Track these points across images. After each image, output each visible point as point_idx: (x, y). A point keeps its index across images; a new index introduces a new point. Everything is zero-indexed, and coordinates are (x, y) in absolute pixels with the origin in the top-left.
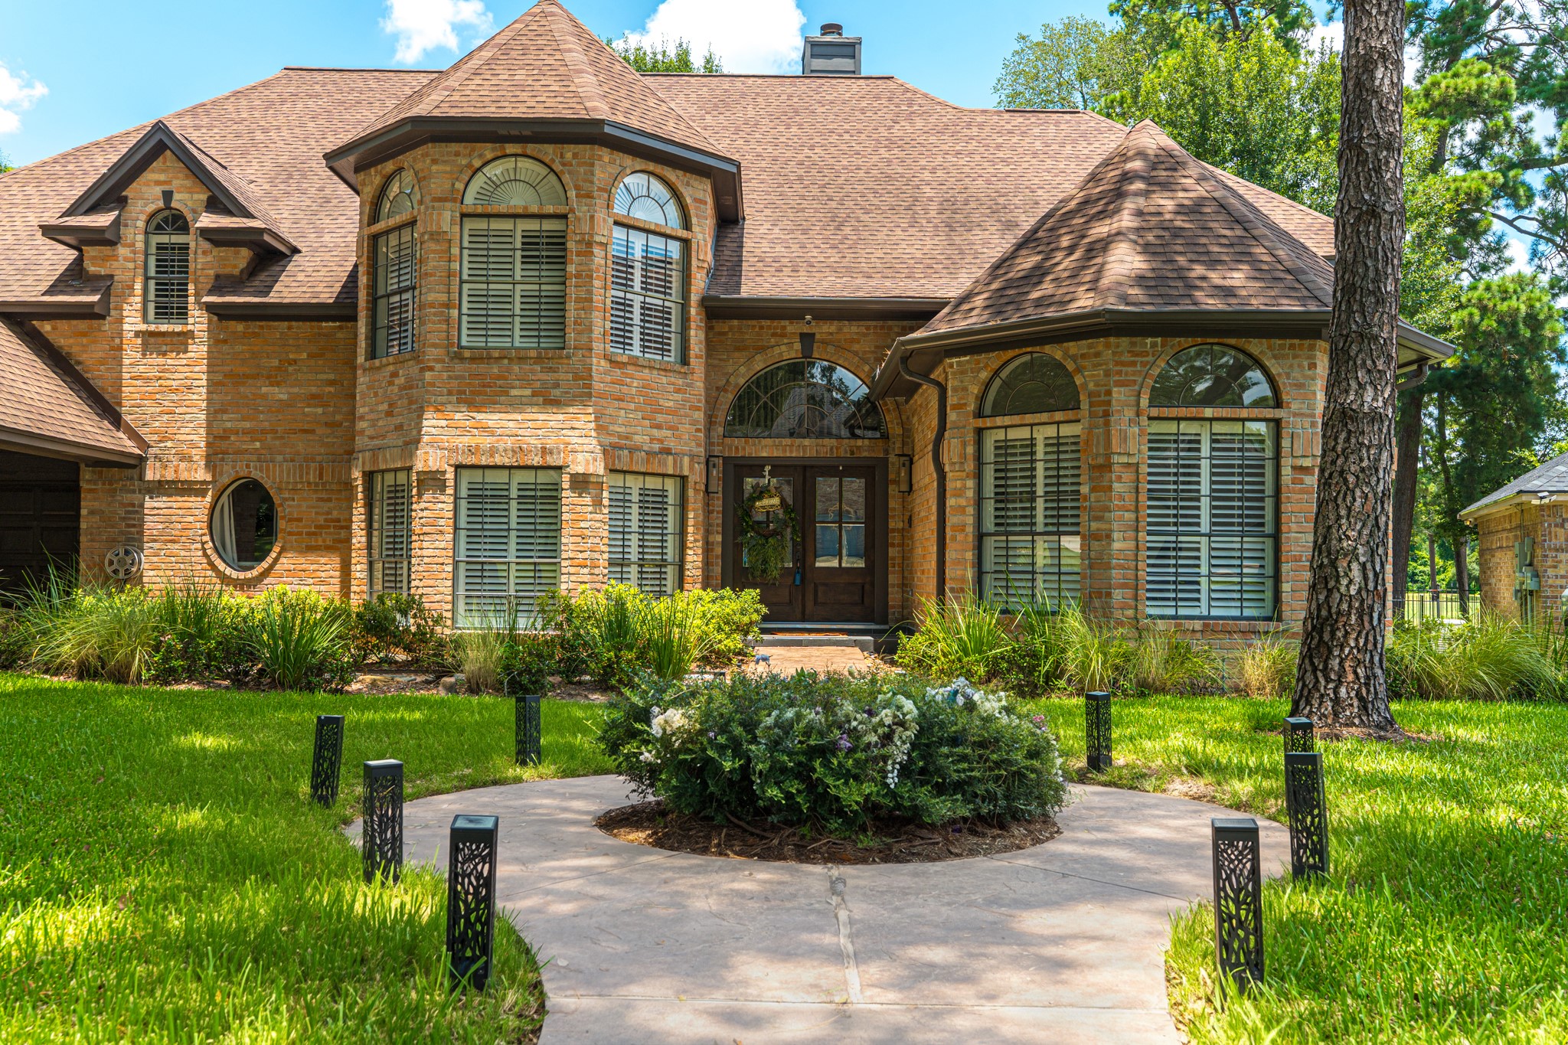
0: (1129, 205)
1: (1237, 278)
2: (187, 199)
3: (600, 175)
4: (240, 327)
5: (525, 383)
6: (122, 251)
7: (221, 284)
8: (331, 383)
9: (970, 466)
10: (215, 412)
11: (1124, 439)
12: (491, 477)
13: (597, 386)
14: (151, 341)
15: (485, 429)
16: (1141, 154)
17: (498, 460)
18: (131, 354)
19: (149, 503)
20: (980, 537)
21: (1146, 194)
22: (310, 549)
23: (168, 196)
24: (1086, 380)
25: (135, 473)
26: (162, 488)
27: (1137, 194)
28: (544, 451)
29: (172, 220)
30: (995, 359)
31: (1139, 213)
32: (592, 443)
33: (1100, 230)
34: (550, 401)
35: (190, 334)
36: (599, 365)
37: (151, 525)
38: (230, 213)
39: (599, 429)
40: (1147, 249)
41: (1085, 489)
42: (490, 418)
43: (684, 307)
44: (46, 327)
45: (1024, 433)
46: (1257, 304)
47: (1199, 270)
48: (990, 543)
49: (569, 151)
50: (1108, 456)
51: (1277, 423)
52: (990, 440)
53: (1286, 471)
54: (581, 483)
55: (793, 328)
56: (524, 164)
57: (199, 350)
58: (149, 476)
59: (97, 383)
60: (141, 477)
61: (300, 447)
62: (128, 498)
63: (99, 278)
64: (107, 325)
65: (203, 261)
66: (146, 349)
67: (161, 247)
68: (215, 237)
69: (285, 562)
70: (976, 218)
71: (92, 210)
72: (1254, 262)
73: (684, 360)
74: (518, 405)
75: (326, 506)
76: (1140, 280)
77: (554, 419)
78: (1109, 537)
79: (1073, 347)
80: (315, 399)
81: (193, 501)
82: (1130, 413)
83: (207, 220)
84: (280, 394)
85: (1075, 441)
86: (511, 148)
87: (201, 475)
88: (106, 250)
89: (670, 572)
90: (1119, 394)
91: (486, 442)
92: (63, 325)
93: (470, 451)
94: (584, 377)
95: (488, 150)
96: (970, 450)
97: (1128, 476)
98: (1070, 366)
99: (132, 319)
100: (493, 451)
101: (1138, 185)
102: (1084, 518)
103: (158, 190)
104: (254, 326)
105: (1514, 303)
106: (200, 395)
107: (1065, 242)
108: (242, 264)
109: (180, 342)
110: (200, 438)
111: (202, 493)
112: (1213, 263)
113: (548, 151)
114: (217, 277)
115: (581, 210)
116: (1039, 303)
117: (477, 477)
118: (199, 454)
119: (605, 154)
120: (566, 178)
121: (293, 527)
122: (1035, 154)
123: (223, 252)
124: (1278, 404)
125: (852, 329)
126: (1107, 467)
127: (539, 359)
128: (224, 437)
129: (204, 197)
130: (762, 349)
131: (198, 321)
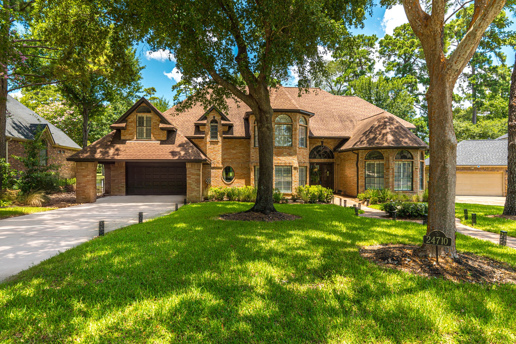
0: (388, 127)
1: (407, 140)
2: (218, 118)
3: (297, 117)
4: (227, 140)
5: (286, 152)
6: (206, 127)
7: (224, 133)
8: (243, 150)
9: (364, 167)
10: (223, 155)
11: (391, 164)
12: (280, 167)
13: (297, 152)
14: (212, 143)
15: (280, 160)
16: (387, 118)
17: (282, 165)
18: (208, 145)
19: (212, 171)
20: (365, 178)
21: (390, 125)
22: (240, 178)
23: (214, 117)
24: (385, 155)
25: (209, 165)
26: (214, 168)
27: (388, 125)
28: (289, 163)
29: (214, 121)
30: (368, 151)
31: (390, 129)
32: (297, 162)
33: (384, 131)
34: (290, 155)
35: (219, 141)
36: (297, 149)
37: (212, 174)
38: (226, 120)
39: (298, 159)
40: (393, 135)
41: (385, 171)
42: (281, 158)
43: (306, 138)
44: (193, 140)
45: (374, 162)
46: (411, 145)
47: (401, 139)
48: (367, 179)
49: (293, 114)
50: (389, 167)
51: (413, 162)
52: (366, 163)
53: (414, 169)
54: (295, 168)
55: (320, 140)
56: (285, 115)
57: (220, 144)
58: (212, 166)
59: (202, 150)
60: (210, 166)
61: (238, 161)
62: (208, 170)
63: (202, 131)
64: (204, 140)
65: (220, 128)
66: (211, 144)
67: (212, 126)
68: (223, 125)
69: (236, 181)
70: (345, 119)
71: (202, 120)
72: (408, 137)
73: (306, 147)
74: (285, 156)
75: (242, 171)
76: (393, 141)
77: (291, 158)
78: (389, 179)
79: (383, 150)
80: (240, 152)
81: (220, 170)
82: (392, 160)
83: (223, 122)
84: (234, 152)
85: (383, 164)
86: (283, 113)
87: (221, 166)
88: (204, 127)
89: (305, 182)
90: (390, 158)
91: (280, 162)
92: (196, 140)
93: (278, 163)
94: (295, 151)
95: (280, 113)
96: (364, 164)
97: (392, 170)
98: (382, 153)
99: (208, 139)
100: (281, 163)
101: (388, 124)
102: (385, 176)
103: (212, 116)
104: (230, 140)
105: (419, 124)
106: (220, 152)
107: (378, 133)
108: (227, 129)
109: (217, 143)
110: (220, 159)
111: (221, 169)
112: (403, 138)
113: (289, 114)
114: (223, 131)
115: (295, 124)
116: (377, 143)
117: (278, 167)
118: (220, 162)
119: (298, 114)
120: (292, 118)
121: (237, 175)
122: (350, 106)
123: (224, 127)
124: (413, 159)
125: (330, 140)
126: (389, 168)
127: (288, 148)
128: (225, 159)
129: (220, 117)
130: (315, 144)
131: (220, 139)
